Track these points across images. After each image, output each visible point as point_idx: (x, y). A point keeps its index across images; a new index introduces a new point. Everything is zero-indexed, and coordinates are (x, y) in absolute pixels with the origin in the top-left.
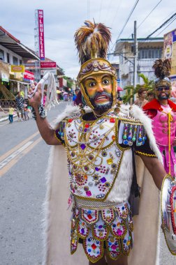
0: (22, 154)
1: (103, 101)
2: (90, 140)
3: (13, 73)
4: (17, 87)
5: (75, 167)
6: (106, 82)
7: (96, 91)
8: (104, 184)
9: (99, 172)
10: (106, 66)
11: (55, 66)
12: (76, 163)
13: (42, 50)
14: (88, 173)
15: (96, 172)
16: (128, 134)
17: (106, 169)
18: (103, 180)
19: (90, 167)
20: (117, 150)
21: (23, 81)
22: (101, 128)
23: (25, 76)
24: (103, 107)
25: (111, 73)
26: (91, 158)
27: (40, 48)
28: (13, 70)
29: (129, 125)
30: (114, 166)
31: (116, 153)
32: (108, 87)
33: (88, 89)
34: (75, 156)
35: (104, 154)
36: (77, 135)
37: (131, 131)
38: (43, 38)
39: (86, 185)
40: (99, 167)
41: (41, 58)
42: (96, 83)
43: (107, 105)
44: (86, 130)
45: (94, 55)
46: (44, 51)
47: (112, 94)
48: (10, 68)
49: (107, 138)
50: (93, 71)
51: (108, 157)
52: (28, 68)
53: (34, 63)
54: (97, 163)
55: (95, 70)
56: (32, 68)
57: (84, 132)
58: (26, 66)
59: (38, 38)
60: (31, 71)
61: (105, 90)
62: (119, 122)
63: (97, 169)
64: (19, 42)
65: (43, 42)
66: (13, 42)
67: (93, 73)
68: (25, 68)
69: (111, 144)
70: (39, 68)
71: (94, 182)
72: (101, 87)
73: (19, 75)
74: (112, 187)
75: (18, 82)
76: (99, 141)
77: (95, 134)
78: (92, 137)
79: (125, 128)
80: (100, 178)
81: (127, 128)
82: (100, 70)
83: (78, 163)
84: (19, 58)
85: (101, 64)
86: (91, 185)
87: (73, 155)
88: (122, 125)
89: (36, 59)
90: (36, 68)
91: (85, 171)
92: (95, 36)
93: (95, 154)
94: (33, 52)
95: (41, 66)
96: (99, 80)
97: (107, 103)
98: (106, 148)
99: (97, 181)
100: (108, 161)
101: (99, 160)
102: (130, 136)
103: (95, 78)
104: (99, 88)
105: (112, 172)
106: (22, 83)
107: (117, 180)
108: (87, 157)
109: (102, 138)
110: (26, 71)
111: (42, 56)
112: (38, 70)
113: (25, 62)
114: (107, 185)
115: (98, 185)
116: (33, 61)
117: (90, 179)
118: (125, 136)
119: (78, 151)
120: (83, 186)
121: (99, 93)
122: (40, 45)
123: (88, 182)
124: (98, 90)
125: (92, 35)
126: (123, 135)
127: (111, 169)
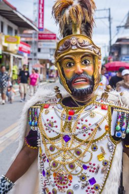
0: (10, 141)
1: (82, 85)
2: (77, 131)
3: (6, 44)
4: (9, 60)
5: (54, 165)
6: (86, 62)
7: (74, 72)
8: (93, 186)
9: (87, 171)
10: (86, 43)
11: (55, 38)
12: (57, 159)
13: (41, 20)
14: (74, 172)
15: (84, 171)
16: (122, 124)
17: (96, 167)
18: (93, 181)
19: (76, 164)
20: (110, 144)
21: (18, 54)
22: (92, 116)
23: (20, 49)
24: (81, 91)
25: (92, 52)
26: (78, 153)
27: (39, 17)
28: (7, 41)
29: (123, 114)
30: (105, 164)
31: (108, 147)
32: (89, 69)
33: (66, 69)
34: (56, 151)
35: (95, 148)
36: (60, 123)
37: (125, 121)
38: (43, 6)
39: (70, 188)
40: (87, 165)
41: (40, 29)
42: (75, 63)
43: (87, 90)
44: (70, 118)
45: (76, 30)
46: (43, 20)
47: (93, 77)
48: (3, 38)
49: (99, 129)
50: (71, 49)
51: (98, 152)
52: (24, 39)
53: (31, 34)
54: (86, 159)
55: (73, 48)
56: (28, 40)
57: (68, 121)
58: (21, 37)
59: (37, 5)
60: (27, 42)
61: (84, 72)
62: (112, 109)
63: (85, 167)
64: (15, 9)
65: (43, 10)
66: (8, 9)
67: (71, 51)
68: (20, 39)
69: (104, 135)
70: (37, 39)
71: (80, 185)
72: (80, 68)
73: (13, 47)
74: (102, 190)
75: (12, 55)
76: (90, 131)
77: (84, 122)
78: (80, 126)
79: (118, 117)
80: (88, 179)
81: (121, 117)
82: (78, 48)
83: (59, 159)
84: (15, 27)
85: (81, 42)
86: (76, 187)
87: (52, 149)
88: (115, 112)
89: (33, 29)
90: (33, 40)
91: (70, 170)
92: (74, 8)
93: (83, 148)
94: (31, 22)
95: (40, 38)
96: (78, 60)
97: (86, 87)
98: (97, 140)
99: (85, 182)
100: (99, 157)
101: (88, 155)
102: (124, 127)
103: (74, 58)
104: (77, 69)
105: (103, 171)
106: (16, 56)
107: (108, 181)
108: (73, 152)
109: (94, 127)
110: (21, 43)
111: (41, 26)
112: (36, 43)
113: (21, 32)
114: (97, 188)
115: (86, 188)
116: (30, 32)
117: (76, 181)
118: (119, 127)
119: (59, 144)
120: (66, 190)
121: (77, 75)
122: (39, 14)
123: (72, 184)
124: (76, 72)
125: (70, 8)
126: (116, 126)
127: (102, 167)
